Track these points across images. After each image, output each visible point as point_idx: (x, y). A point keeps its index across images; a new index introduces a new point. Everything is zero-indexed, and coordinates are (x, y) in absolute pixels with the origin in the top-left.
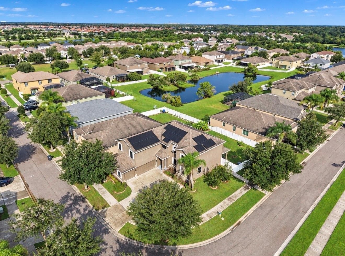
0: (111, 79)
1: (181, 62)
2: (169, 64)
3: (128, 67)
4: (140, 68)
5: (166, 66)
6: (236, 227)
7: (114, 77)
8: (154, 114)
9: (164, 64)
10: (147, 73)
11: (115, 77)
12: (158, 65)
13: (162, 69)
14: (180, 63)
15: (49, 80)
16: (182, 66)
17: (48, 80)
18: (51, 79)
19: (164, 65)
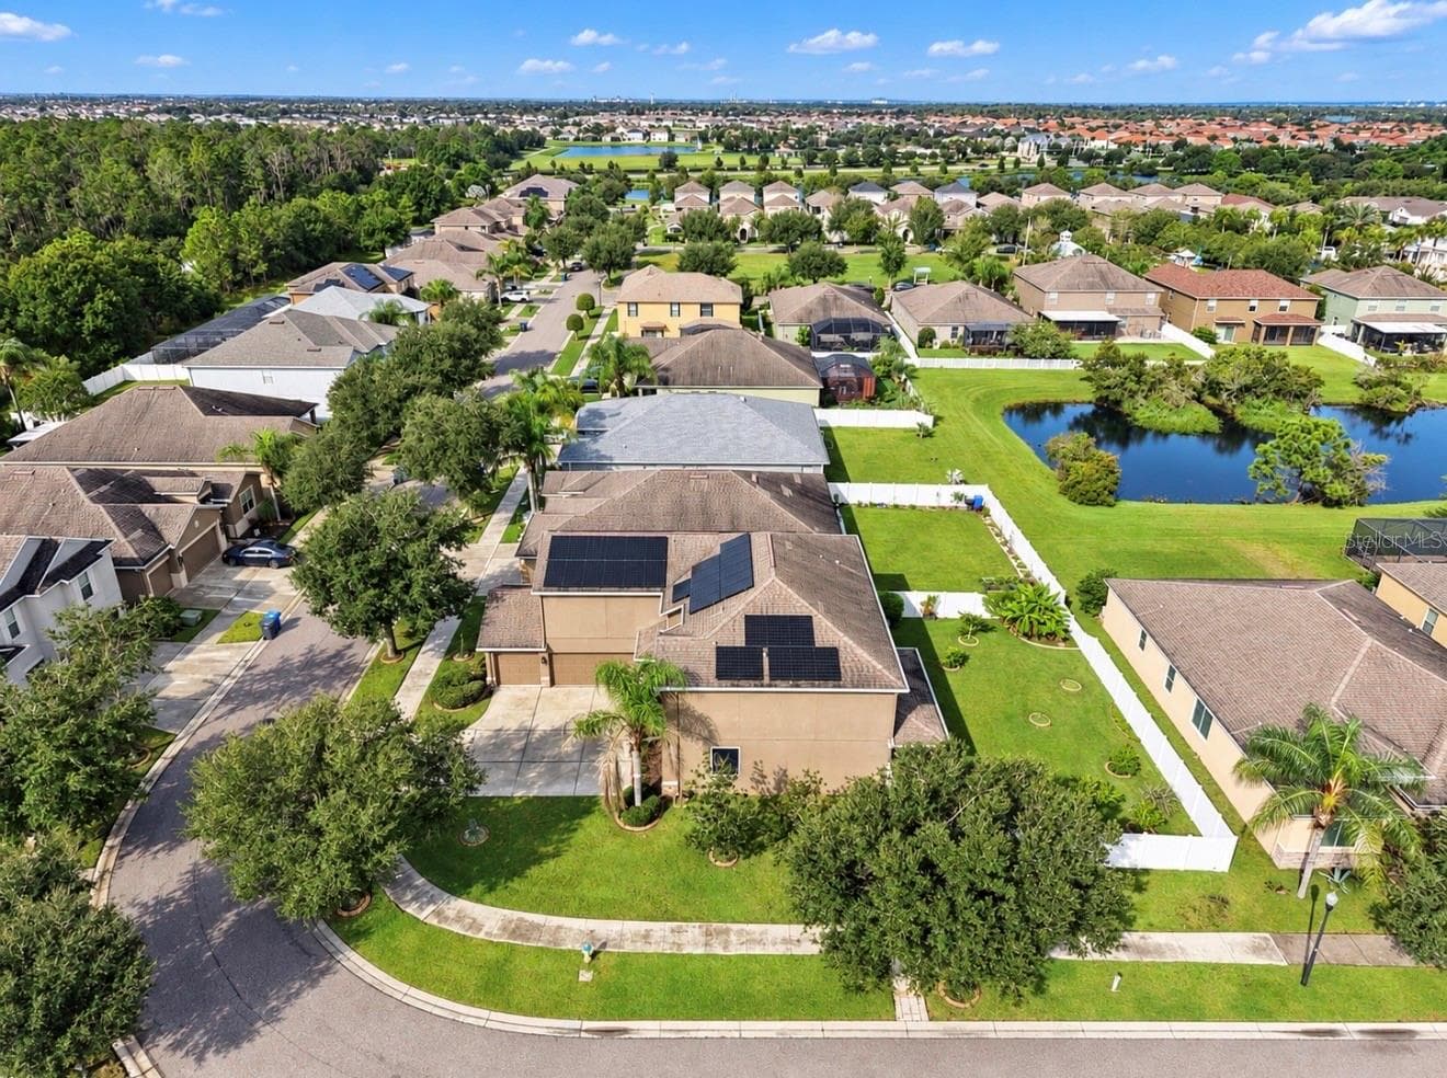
0: (943, 334)
1: (1372, 308)
2: (1283, 309)
3: (1054, 296)
4: (1111, 311)
5: (1257, 316)
6: (583, 1035)
7: (955, 329)
8: (919, 503)
9: (1253, 303)
10: (1142, 335)
11: (961, 331)
12: (1212, 303)
13: (1229, 326)
14: (1362, 311)
15: (706, 308)
16: (1367, 327)
17: (702, 305)
18: (711, 305)
19: (1252, 309)
